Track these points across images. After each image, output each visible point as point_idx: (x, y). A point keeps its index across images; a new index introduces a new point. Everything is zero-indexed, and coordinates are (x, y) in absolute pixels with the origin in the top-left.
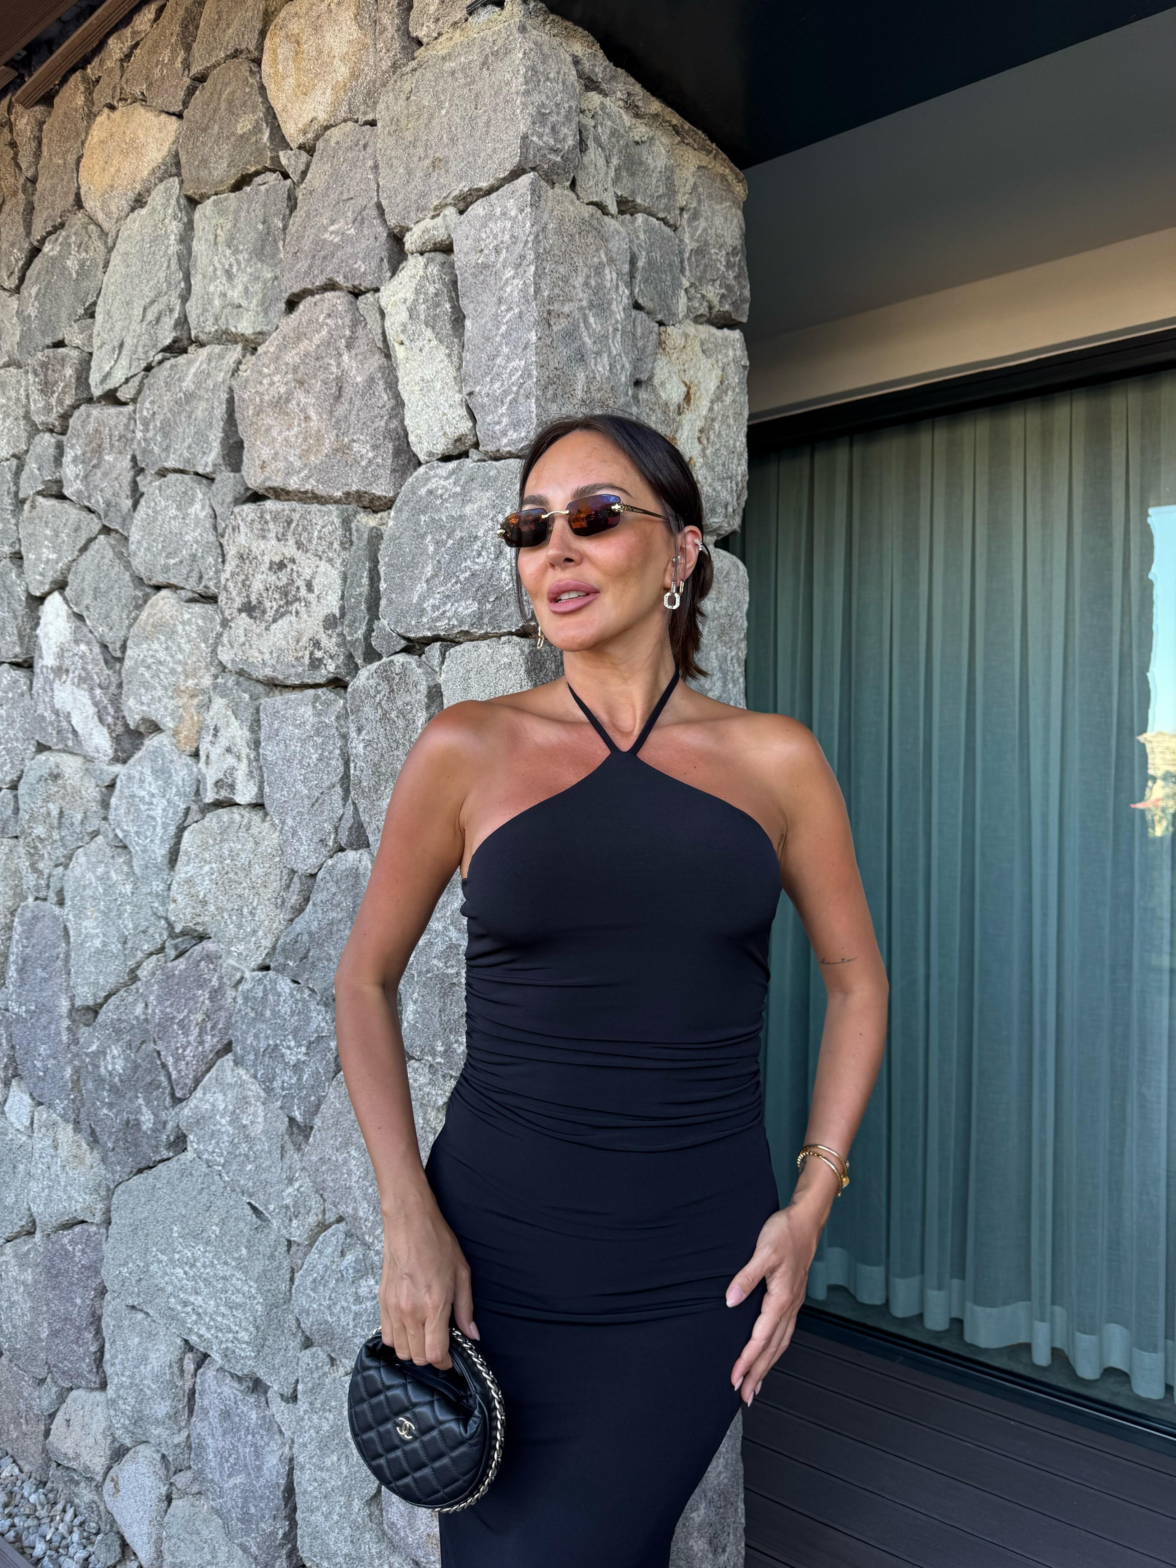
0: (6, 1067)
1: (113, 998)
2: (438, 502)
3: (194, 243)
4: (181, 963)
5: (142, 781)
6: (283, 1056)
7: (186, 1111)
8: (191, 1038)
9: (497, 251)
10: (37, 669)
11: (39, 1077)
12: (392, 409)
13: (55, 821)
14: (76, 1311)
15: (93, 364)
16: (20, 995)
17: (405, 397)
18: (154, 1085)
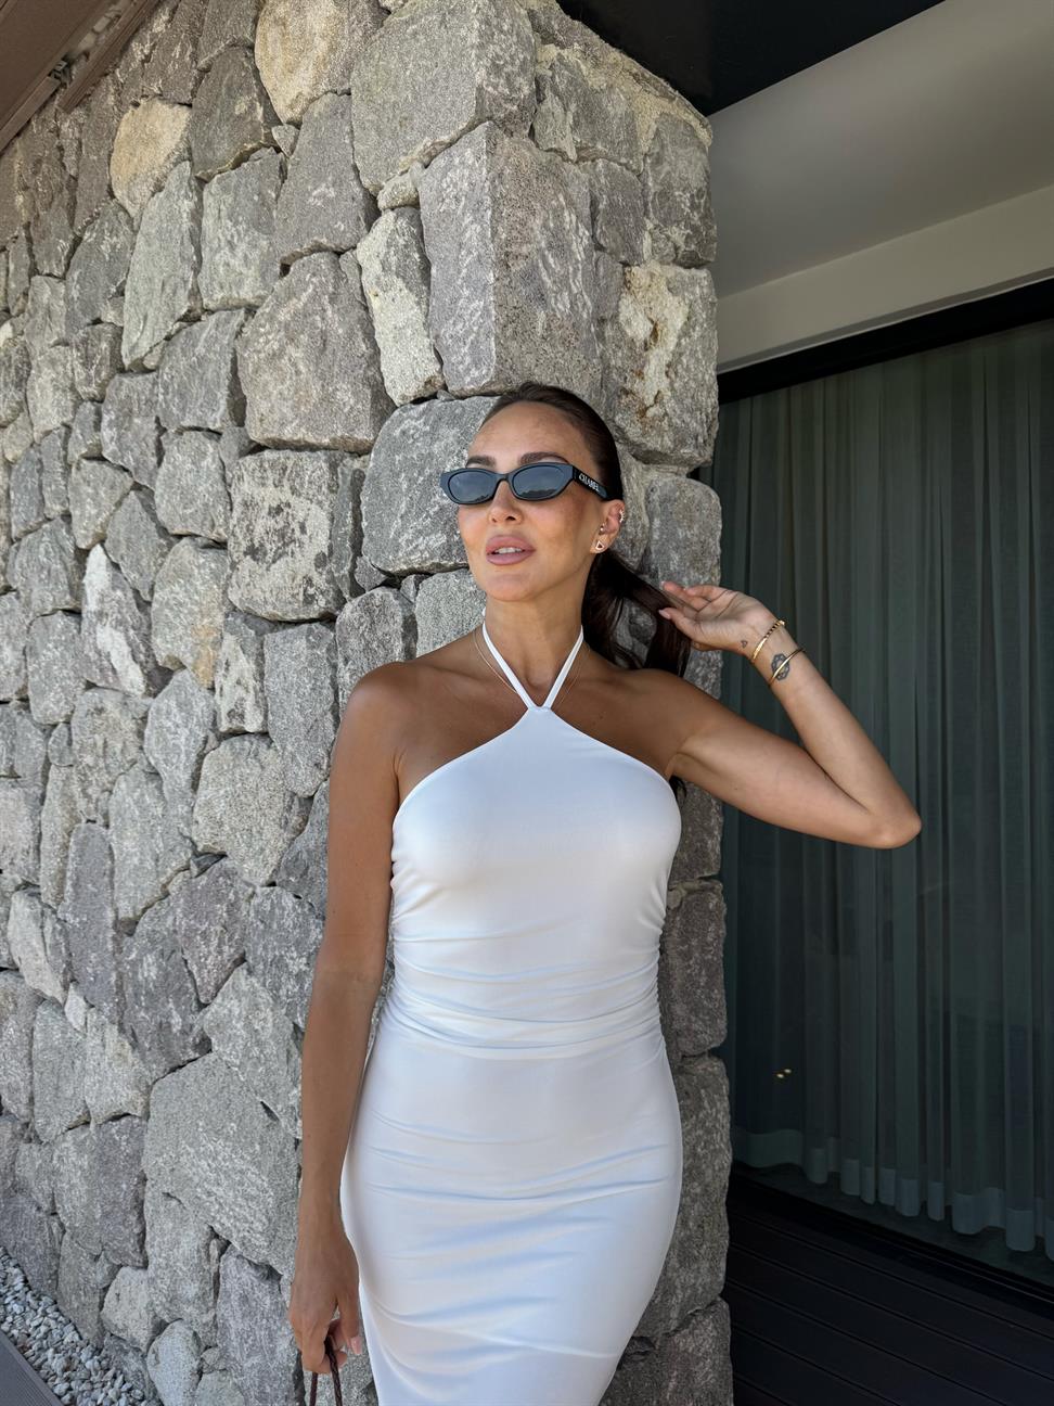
0: (65, 973)
1: (149, 911)
2: (411, 440)
3: (204, 220)
4: (204, 879)
5: (168, 713)
6: (287, 966)
7: (209, 1014)
8: (212, 949)
9: (457, 199)
10: (84, 615)
11: (90, 982)
12: (371, 357)
13: (101, 752)
14: (122, 1196)
15: (124, 337)
16: (75, 908)
17: (380, 346)
18: (181, 991)
